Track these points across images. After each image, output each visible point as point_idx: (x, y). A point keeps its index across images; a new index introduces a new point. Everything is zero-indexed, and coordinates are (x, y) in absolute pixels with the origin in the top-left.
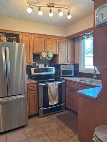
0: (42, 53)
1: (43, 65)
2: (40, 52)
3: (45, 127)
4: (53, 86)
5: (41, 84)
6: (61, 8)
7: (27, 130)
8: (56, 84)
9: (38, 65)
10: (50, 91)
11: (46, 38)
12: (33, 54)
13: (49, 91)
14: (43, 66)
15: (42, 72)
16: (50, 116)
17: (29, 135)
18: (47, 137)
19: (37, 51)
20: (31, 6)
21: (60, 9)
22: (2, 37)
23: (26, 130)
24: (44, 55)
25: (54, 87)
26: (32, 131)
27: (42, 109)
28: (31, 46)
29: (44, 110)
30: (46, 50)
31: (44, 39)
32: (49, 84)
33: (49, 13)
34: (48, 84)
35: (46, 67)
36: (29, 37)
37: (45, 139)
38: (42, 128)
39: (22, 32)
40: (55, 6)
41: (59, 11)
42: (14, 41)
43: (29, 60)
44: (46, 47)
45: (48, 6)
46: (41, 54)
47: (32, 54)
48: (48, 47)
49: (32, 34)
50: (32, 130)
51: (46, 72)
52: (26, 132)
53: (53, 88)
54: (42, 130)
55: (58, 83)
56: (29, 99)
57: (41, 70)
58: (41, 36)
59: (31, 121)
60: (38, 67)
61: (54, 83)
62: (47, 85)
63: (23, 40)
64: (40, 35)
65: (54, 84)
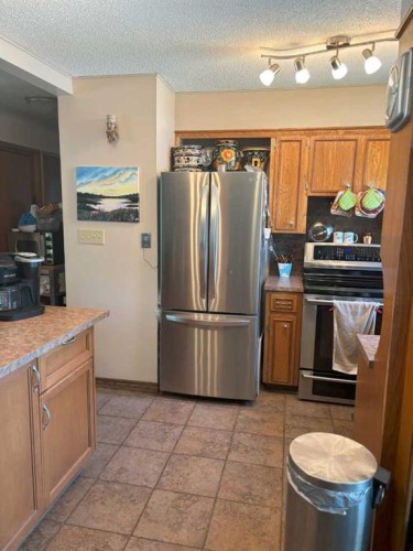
0: (340, 193)
1: (352, 234)
2: (335, 189)
3: (294, 427)
4: (354, 314)
5: (311, 298)
6: (373, 43)
7: (245, 412)
8: (364, 308)
9: (332, 235)
10: (339, 327)
11: (362, 138)
12: (309, 197)
13: (335, 325)
14: (352, 238)
15: (343, 259)
16: (333, 407)
17: (240, 425)
18: (281, 448)
19: (322, 188)
20: (274, 61)
21: (370, 47)
22: (226, 150)
23: (242, 412)
24: (346, 201)
25: (358, 317)
26: (255, 421)
27: (307, 375)
28: (304, 172)
29: (315, 381)
30: (358, 183)
31: (353, 143)
32: (336, 302)
33: (330, 70)
34: (334, 301)
35: (362, 242)
36: (300, 141)
37: (271, 448)
38: (285, 424)
39: (279, 130)
40: (351, 43)
41: (368, 54)
42: (254, 160)
43: (293, 218)
44: (361, 172)
45: (329, 48)
46: (334, 198)
47: (306, 199)
48: (368, 169)
49: (310, 131)
50: (257, 417)
51: (356, 260)
52: (240, 417)
53: (354, 319)
54: (282, 428)
55: (378, 304)
56: (271, 334)
57: (340, 253)
58: (346, 133)
59: (270, 399)
60: (331, 240)
61: (360, 303)
62: (331, 306)
63: (280, 156)
64: (341, 132)
65: (356, 307)
